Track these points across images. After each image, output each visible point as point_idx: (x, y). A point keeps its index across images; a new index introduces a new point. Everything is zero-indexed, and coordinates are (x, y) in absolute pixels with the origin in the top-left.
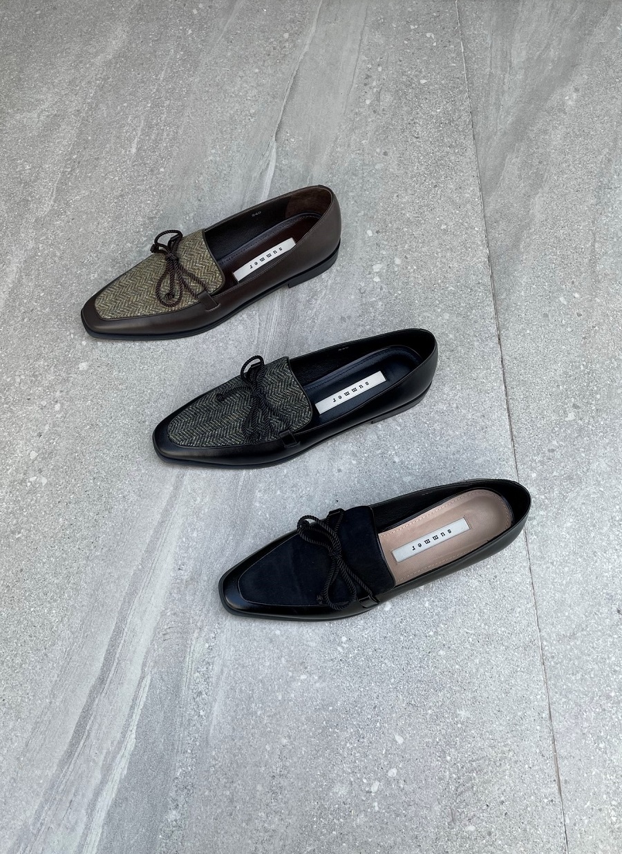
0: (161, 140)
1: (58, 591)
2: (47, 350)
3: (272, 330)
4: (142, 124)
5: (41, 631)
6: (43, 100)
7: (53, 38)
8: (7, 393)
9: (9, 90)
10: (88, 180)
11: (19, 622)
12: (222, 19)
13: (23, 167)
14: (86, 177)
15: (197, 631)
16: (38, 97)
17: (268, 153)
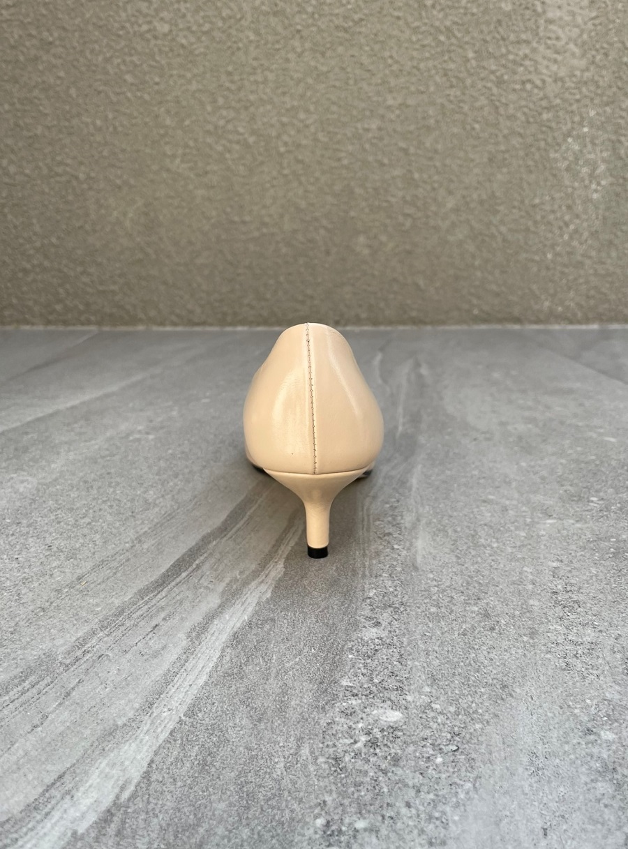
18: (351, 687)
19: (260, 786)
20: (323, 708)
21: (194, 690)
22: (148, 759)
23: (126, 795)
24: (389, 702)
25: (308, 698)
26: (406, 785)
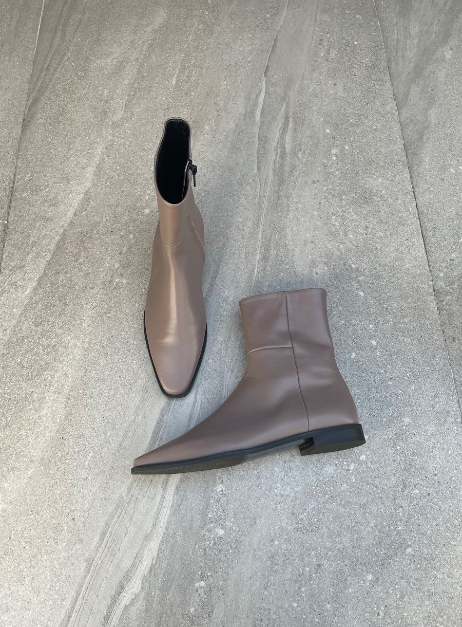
0: (191, 76)
1: (137, 349)
2: (122, 201)
3: (269, 189)
4: (179, 66)
5: (127, 374)
6: (114, 52)
7: (119, 16)
8: (98, 228)
9: (92, 46)
10: (145, 99)
11: (112, 368)
12: (227, 6)
13: (103, 92)
14: (144, 98)
15: (229, 372)
16: (111, 50)
17: (260, 84)
18: (211, 518)
19: (186, 560)
20: (203, 528)
21: (167, 518)
22: (157, 548)
24: (221, 526)
25: (199, 523)
26: (221, 561)
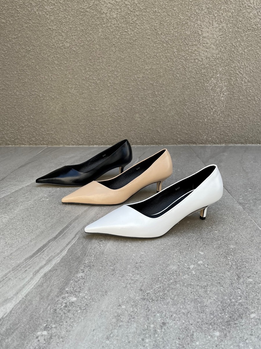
1: (44, 219)
18: (68, 291)
19: (35, 316)
20: (58, 296)
21: (29, 290)
22: (12, 308)
23: (5, 316)
24: (75, 295)
25: (56, 294)
26: (68, 317)
